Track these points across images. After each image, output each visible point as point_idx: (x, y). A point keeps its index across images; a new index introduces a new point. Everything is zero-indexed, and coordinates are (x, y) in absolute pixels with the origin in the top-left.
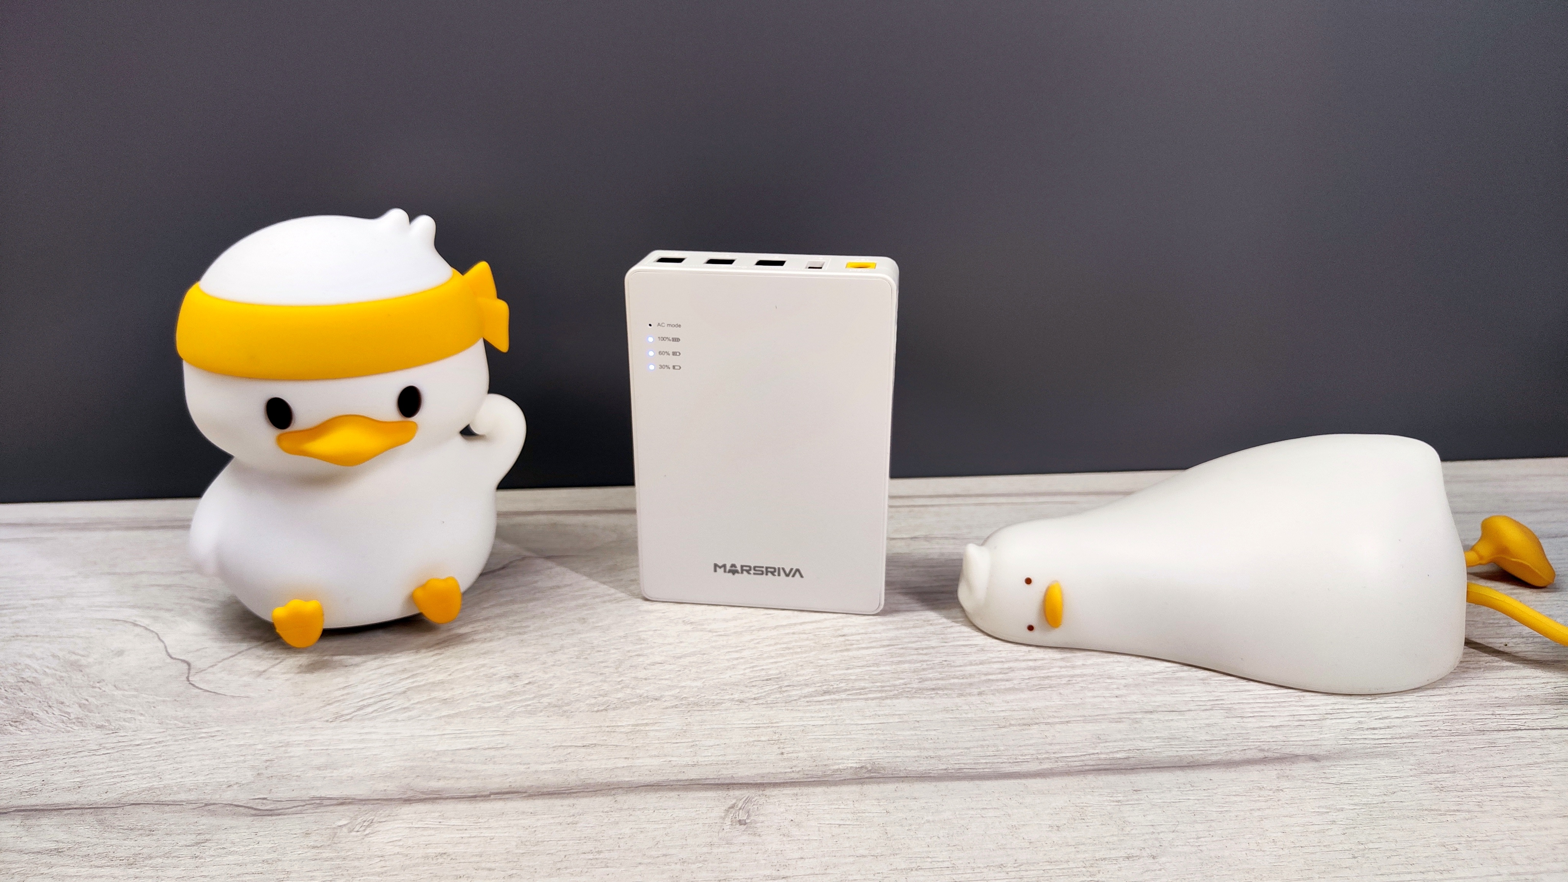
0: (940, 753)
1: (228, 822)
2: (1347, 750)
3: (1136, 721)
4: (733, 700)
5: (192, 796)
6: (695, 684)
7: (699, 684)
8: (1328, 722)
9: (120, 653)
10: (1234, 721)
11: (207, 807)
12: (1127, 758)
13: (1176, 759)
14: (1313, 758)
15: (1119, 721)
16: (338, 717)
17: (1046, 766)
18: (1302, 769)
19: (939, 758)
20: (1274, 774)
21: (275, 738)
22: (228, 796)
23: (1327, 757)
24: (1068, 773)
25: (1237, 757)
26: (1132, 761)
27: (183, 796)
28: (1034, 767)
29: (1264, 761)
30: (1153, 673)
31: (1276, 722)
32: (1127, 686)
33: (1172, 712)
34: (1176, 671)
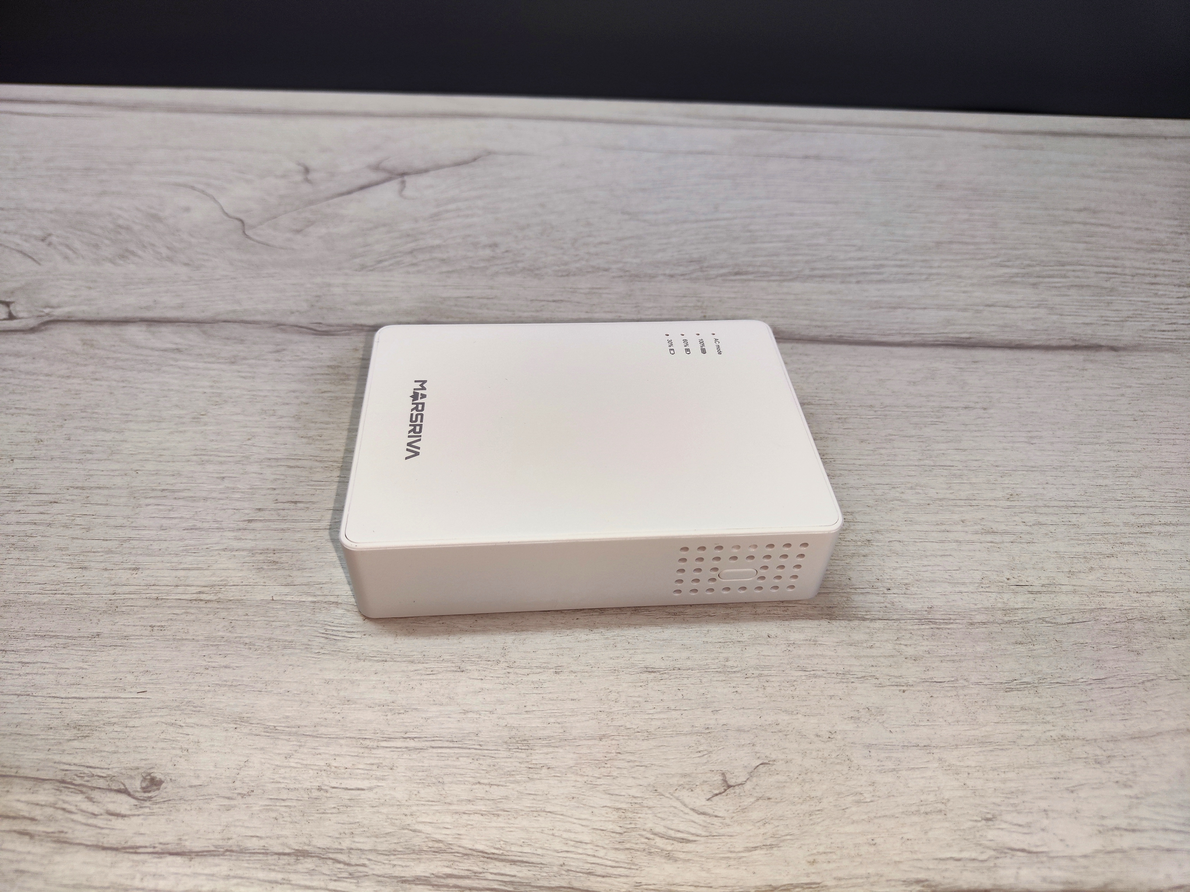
0: (828, 324)
1: (296, 337)
2: (1140, 345)
3: (978, 311)
4: (665, 275)
5: (266, 318)
6: (635, 261)
7: (638, 261)
8: (1128, 323)
9: (187, 209)
10: (1055, 318)
11: (279, 326)
12: (970, 338)
13: (1007, 342)
14: (1113, 349)
15: (965, 310)
16: (363, 267)
17: (907, 339)
18: (1104, 356)
19: (826, 327)
20: (1081, 358)
21: (319, 280)
22: (292, 319)
23: (1125, 349)
24: (924, 345)
25: (1054, 343)
26: (973, 340)
27: (259, 318)
28: (898, 339)
29: (1075, 348)
30: (994, 277)
31: (1088, 320)
32: (973, 285)
33: (1007, 306)
34: (1012, 277)
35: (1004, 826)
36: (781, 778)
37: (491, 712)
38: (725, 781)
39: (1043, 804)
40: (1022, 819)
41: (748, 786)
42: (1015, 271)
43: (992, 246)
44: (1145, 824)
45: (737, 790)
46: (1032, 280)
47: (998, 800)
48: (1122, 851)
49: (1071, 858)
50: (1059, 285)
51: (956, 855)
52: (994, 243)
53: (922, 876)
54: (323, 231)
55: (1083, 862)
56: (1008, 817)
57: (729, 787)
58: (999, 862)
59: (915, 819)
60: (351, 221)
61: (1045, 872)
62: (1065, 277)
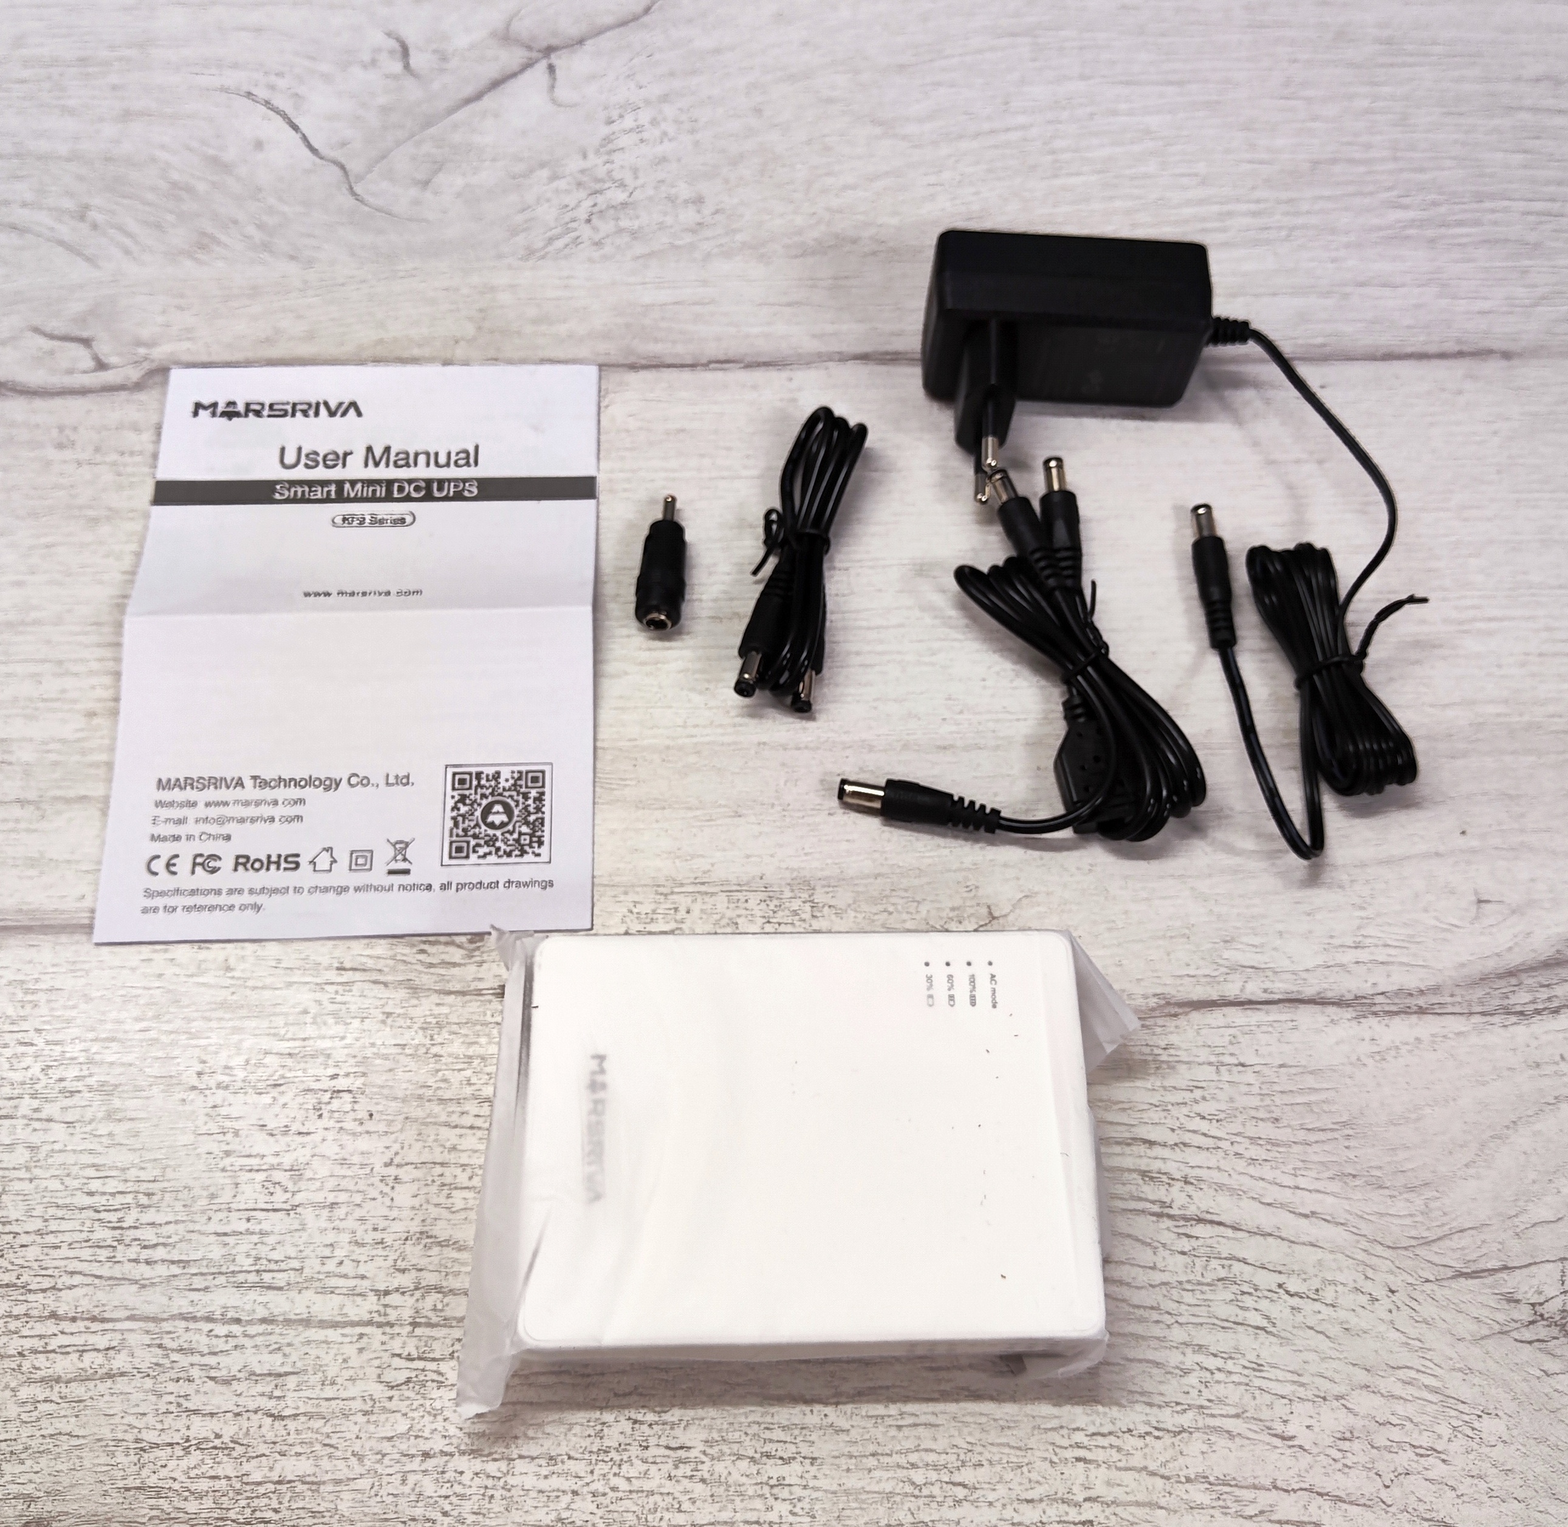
2: (1542, 347)
3: (1346, 296)
8: (1540, 308)
10: (1444, 303)
12: (1324, 345)
13: (1372, 348)
14: (1507, 355)
15: (1327, 294)
16: (530, 253)
18: (1492, 367)
20: (1462, 371)
21: (476, 279)
23: (1521, 354)
25: (1433, 349)
26: (1328, 349)
29: (1460, 354)
30: (1380, 228)
31: (1486, 305)
32: (1347, 246)
33: (1384, 285)
34: (1405, 227)
35: (1240, 946)
36: (1041, 909)
37: (772, 856)
38: (990, 913)
39: (1280, 927)
40: (1256, 941)
41: (1011, 918)
42: (1411, 214)
43: (1391, 166)
44: (1368, 941)
45: (1001, 921)
46: (1430, 233)
47: (1239, 925)
48: (1342, 965)
49: (1294, 973)
50: (1464, 240)
51: (1192, 973)
52: (1395, 159)
53: (1158, 991)
54: (460, 181)
55: (1304, 975)
56: (1245, 939)
57: (994, 918)
58: (1230, 977)
59: (1161, 942)
60: (494, 160)
61: (1268, 985)
62: (1477, 223)
